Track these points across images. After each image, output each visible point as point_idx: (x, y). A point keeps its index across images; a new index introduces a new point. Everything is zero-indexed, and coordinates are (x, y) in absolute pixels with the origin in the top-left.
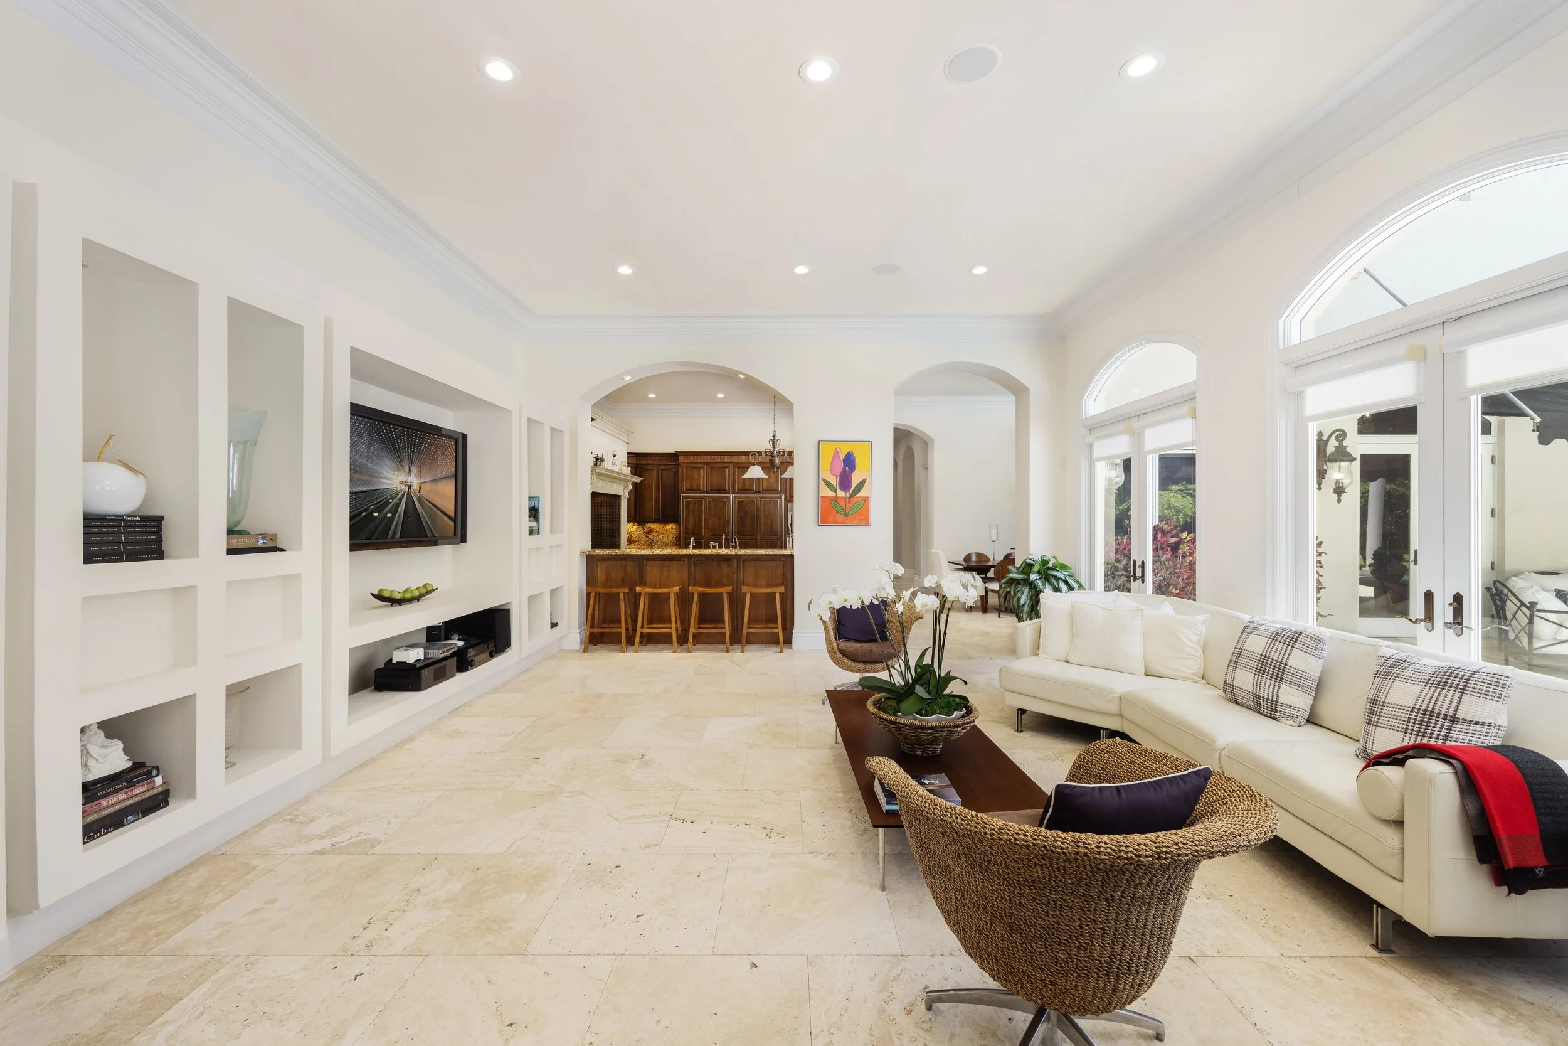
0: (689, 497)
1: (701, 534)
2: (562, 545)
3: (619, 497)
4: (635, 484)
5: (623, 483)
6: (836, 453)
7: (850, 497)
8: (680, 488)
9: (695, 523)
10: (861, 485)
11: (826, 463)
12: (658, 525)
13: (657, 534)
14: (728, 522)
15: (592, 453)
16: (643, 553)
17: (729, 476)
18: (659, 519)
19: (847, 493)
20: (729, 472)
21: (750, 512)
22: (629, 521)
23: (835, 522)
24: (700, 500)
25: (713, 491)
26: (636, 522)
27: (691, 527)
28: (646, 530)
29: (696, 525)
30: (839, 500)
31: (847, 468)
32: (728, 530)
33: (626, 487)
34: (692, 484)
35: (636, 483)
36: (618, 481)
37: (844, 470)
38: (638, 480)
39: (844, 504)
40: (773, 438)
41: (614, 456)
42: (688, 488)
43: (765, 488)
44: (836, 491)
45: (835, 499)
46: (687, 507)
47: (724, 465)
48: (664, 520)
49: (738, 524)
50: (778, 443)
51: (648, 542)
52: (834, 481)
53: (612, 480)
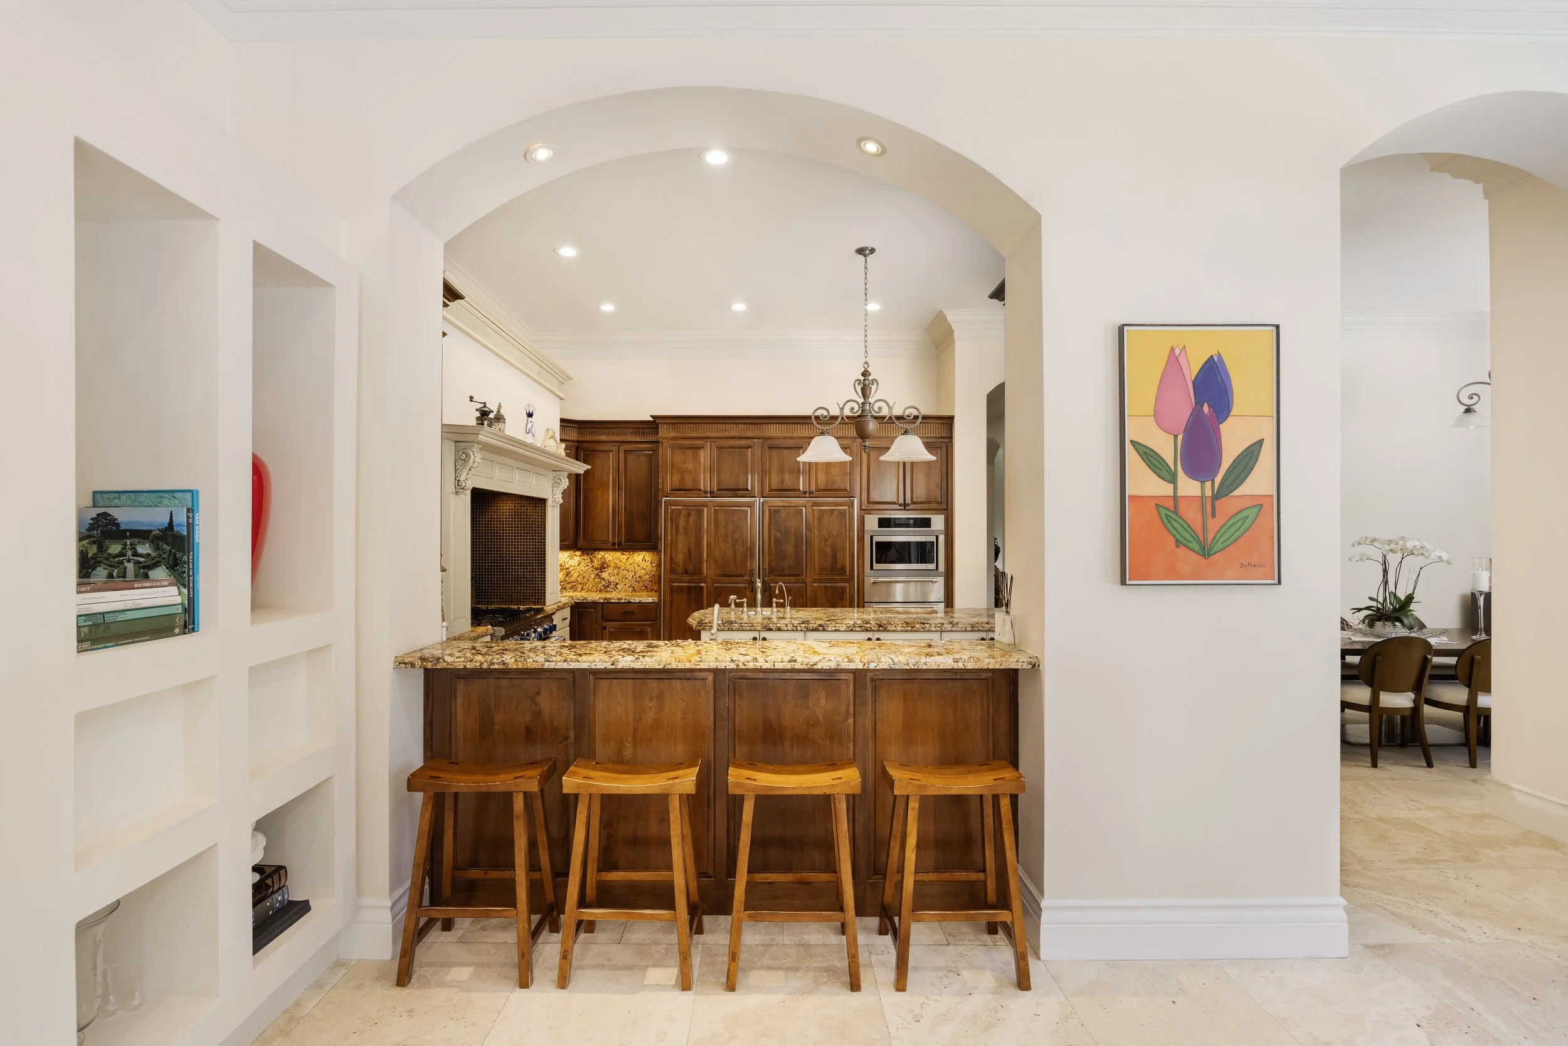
0: (677, 504)
1: (700, 572)
2: (327, 647)
3: (543, 501)
4: (576, 478)
5: (551, 474)
6: (1173, 360)
7: (1216, 497)
8: (660, 486)
9: (690, 552)
10: (1249, 457)
11: (1141, 398)
12: (619, 554)
13: (616, 571)
14: (752, 549)
15: (471, 398)
16: (585, 666)
17: (753, 462)
18: (620, 544)
19: (1208, 484)
20: (753, 455)
21: (793, 530)
22: (563, 547)
23: (1172, 575)
24: (698, 509)
25: (723, 491)
26: (578, 550)
27: (680, 558)
28: (596, 563)
29: (690, 555)
30: (1183, 508)
31: (1206, 409)
32: (751, 564)
33: (557, 483)
34: (682, 480)
35: (578, 476)
36: (540, 470)
37: (1197, 415)
38: (581, 468)
39: (1199, 518)
40: (862, 378)
41: (530, 415)
42: (676, 485)
43: (822, 486)
44: (1172, 479)
45: (1170, 504)
46: (674, 518)
47: (744, 442)
48: (629, 544)
49: (770, 554)
50: (874, 387)
51: (600, 586)
52: (1166, 447)
53: (522, 465)
